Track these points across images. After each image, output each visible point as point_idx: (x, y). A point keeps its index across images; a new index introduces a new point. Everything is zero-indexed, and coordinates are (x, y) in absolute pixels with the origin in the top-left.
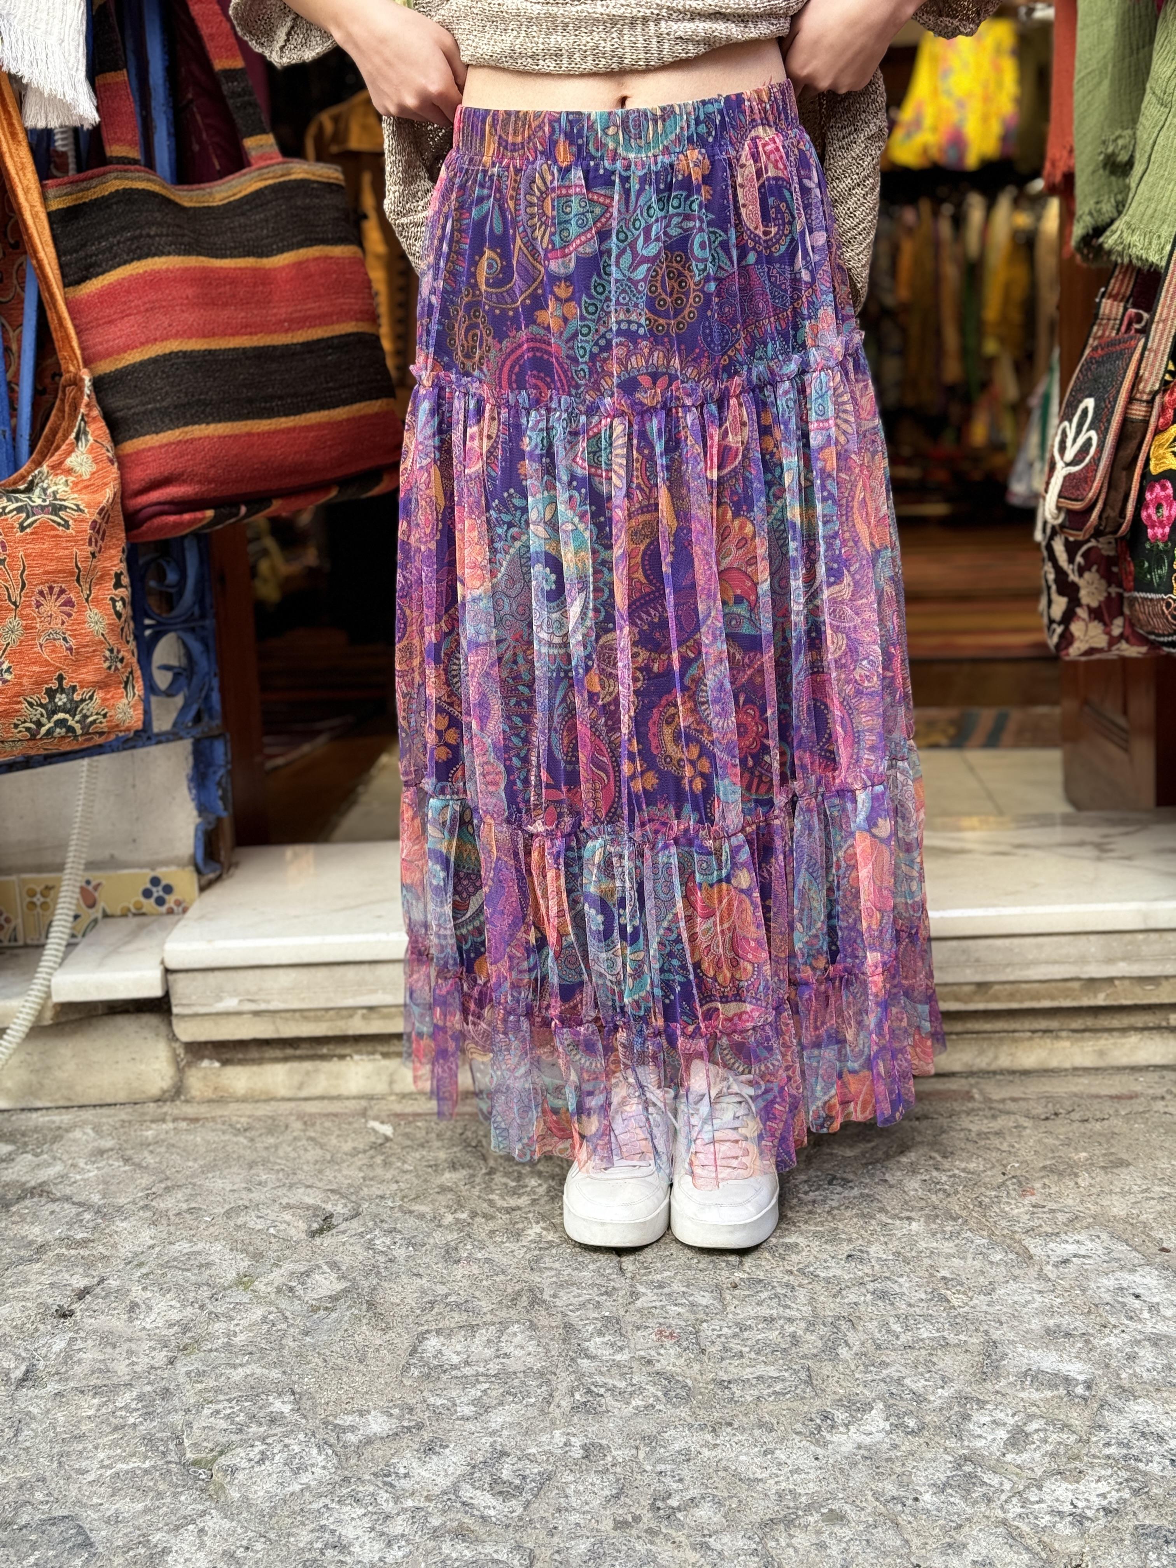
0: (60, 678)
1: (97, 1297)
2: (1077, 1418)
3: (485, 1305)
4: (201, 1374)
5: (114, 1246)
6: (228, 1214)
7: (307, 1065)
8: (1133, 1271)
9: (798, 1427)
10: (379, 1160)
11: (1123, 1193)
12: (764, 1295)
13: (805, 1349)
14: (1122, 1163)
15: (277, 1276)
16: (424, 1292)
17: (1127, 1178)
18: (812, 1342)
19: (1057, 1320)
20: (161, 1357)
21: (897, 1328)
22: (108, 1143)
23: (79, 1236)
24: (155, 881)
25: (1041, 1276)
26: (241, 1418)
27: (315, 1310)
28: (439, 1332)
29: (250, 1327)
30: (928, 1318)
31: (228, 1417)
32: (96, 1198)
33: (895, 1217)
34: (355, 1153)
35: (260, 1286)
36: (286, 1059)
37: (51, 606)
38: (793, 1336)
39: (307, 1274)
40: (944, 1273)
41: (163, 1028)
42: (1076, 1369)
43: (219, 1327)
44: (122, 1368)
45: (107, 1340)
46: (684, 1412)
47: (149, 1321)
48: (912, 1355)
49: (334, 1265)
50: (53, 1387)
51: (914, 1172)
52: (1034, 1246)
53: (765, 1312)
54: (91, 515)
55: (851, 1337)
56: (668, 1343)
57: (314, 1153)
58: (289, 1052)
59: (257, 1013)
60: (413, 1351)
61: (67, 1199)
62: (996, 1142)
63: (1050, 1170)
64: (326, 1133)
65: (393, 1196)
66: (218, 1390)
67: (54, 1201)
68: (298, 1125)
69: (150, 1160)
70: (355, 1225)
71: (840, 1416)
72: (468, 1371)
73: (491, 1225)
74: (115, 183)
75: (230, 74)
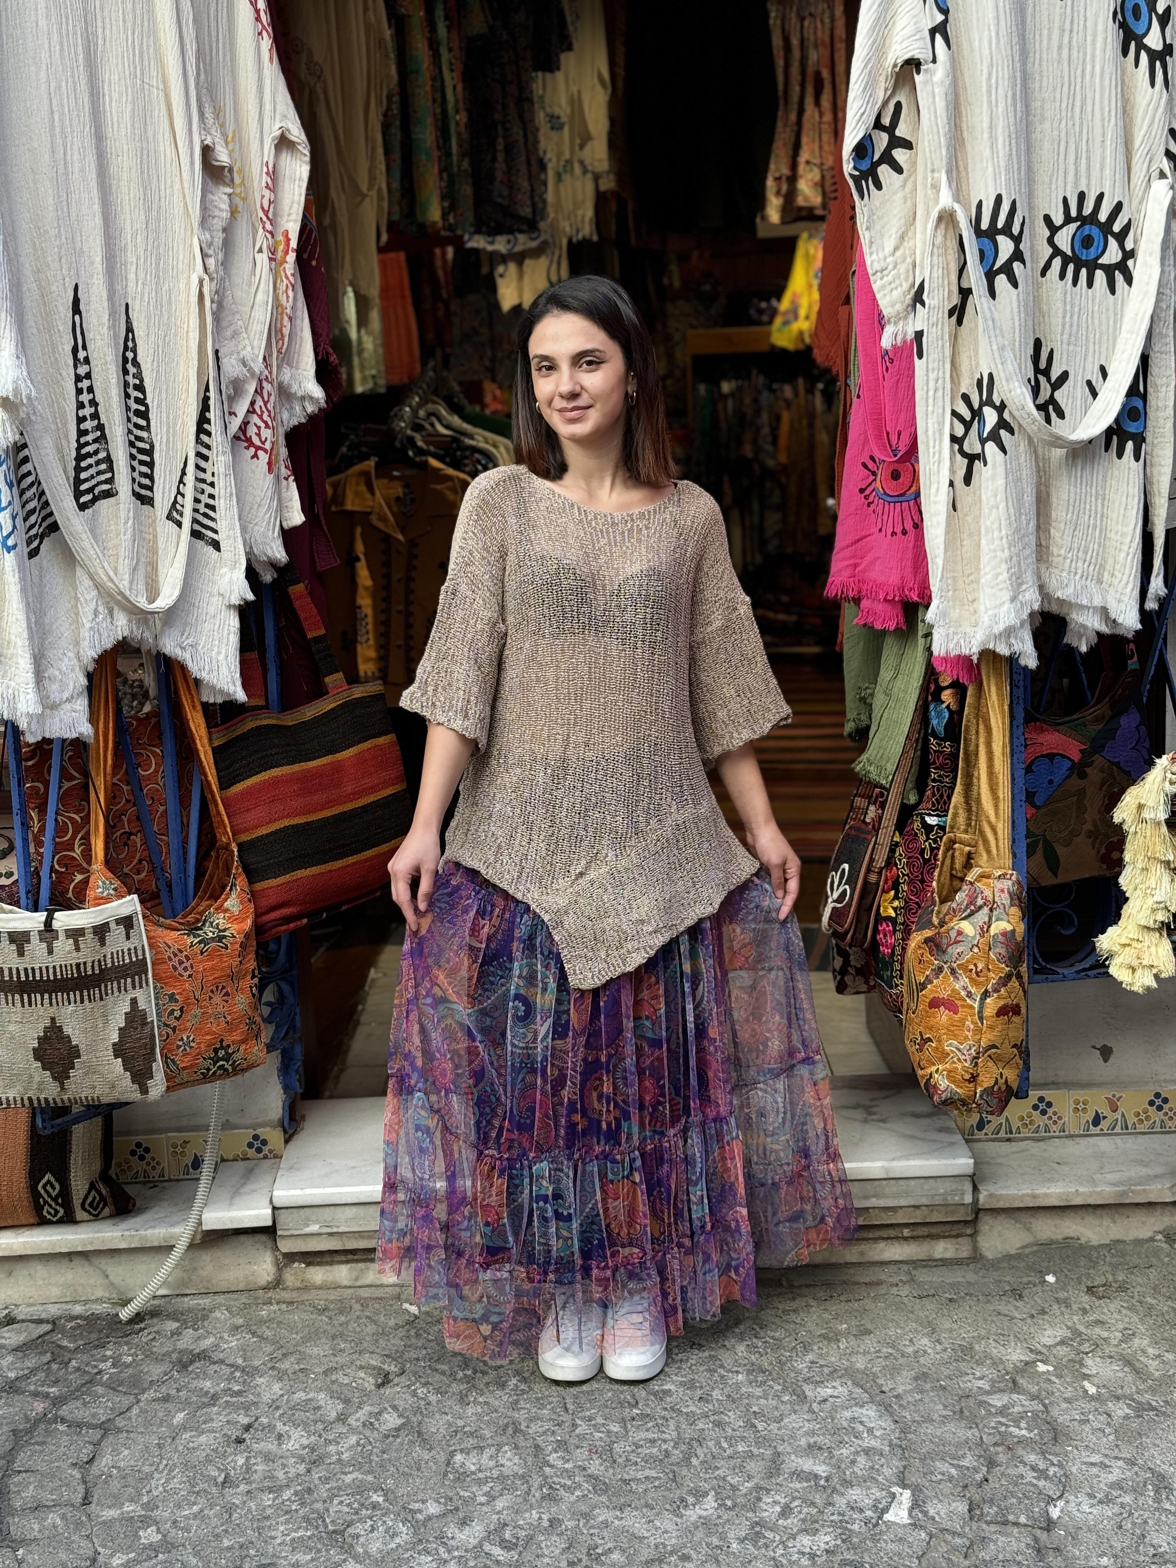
0: (222, 1041)
1: (257, 1430)
2: (819, 1499)
3: (487, 1433)
4: (328, 1479)
5: (259, 1395)
6: (325, 1373)
7: (361, 1265)
8: (862, 1407)
9: (667, 1506)
10: (412, 1332)
11: (865, 1353)
12: (650, 1425)
13: (673, 1459)
14: (868, 1332)
15: (362, 1414)
16: (450, 1424)
17: (869, 1343)
18: (677, 1454)
19: (816, 1438)
20: (302, 1468)
21: (725, 1445)
22: (240, 1321)
23: (236, 1388)
24: (256, 1137)
25: (811, 1411)
26: (356, 1505)
27: (387, 1437)
28: (462, 1451)
29: (350, 1448)
30: (743, 1438)
31: (348, 1505)
32: (240, 1361)
33: (730, 1371)
34: (397, 1327)
35: (351, 1421)
36: (347, 1262)
37: (217, 999)
38: (666, 1451)
39: (380, 1413)
40: (755, 1409)
41: (270, 1244)
42: (822, 1470)
43: (332, 1449)
44: (280, 1475)
45: (268, 1458)
46: (604, 1499)
47: (291, 1445)
48: (732, 1463)
49: (395, 1408)
50: (243, 1488)
51: (743, 1339)
52: (808, 1390)
53: (651, 1436)
54: (240, 938)
55: (699, 1451)
56: (595, 1457)
57: (371, 1329)
58: (351, 1257)
59: (331, 1234)
60: (448, 1464)
61: (222, 1362)
62: (793, 1317)
63: (824, 1337)
64: (377, 1313)
65: (424, 1359)
66: (339, 1489)
67: (215, 1363)
68: (357, 1307)
69: (268, 1333)
70: (403, 1379)
71: (691, 1500)
72: (481, 1475)
73: (486, 1379)
74: (251, 724)
75: (317, 639)
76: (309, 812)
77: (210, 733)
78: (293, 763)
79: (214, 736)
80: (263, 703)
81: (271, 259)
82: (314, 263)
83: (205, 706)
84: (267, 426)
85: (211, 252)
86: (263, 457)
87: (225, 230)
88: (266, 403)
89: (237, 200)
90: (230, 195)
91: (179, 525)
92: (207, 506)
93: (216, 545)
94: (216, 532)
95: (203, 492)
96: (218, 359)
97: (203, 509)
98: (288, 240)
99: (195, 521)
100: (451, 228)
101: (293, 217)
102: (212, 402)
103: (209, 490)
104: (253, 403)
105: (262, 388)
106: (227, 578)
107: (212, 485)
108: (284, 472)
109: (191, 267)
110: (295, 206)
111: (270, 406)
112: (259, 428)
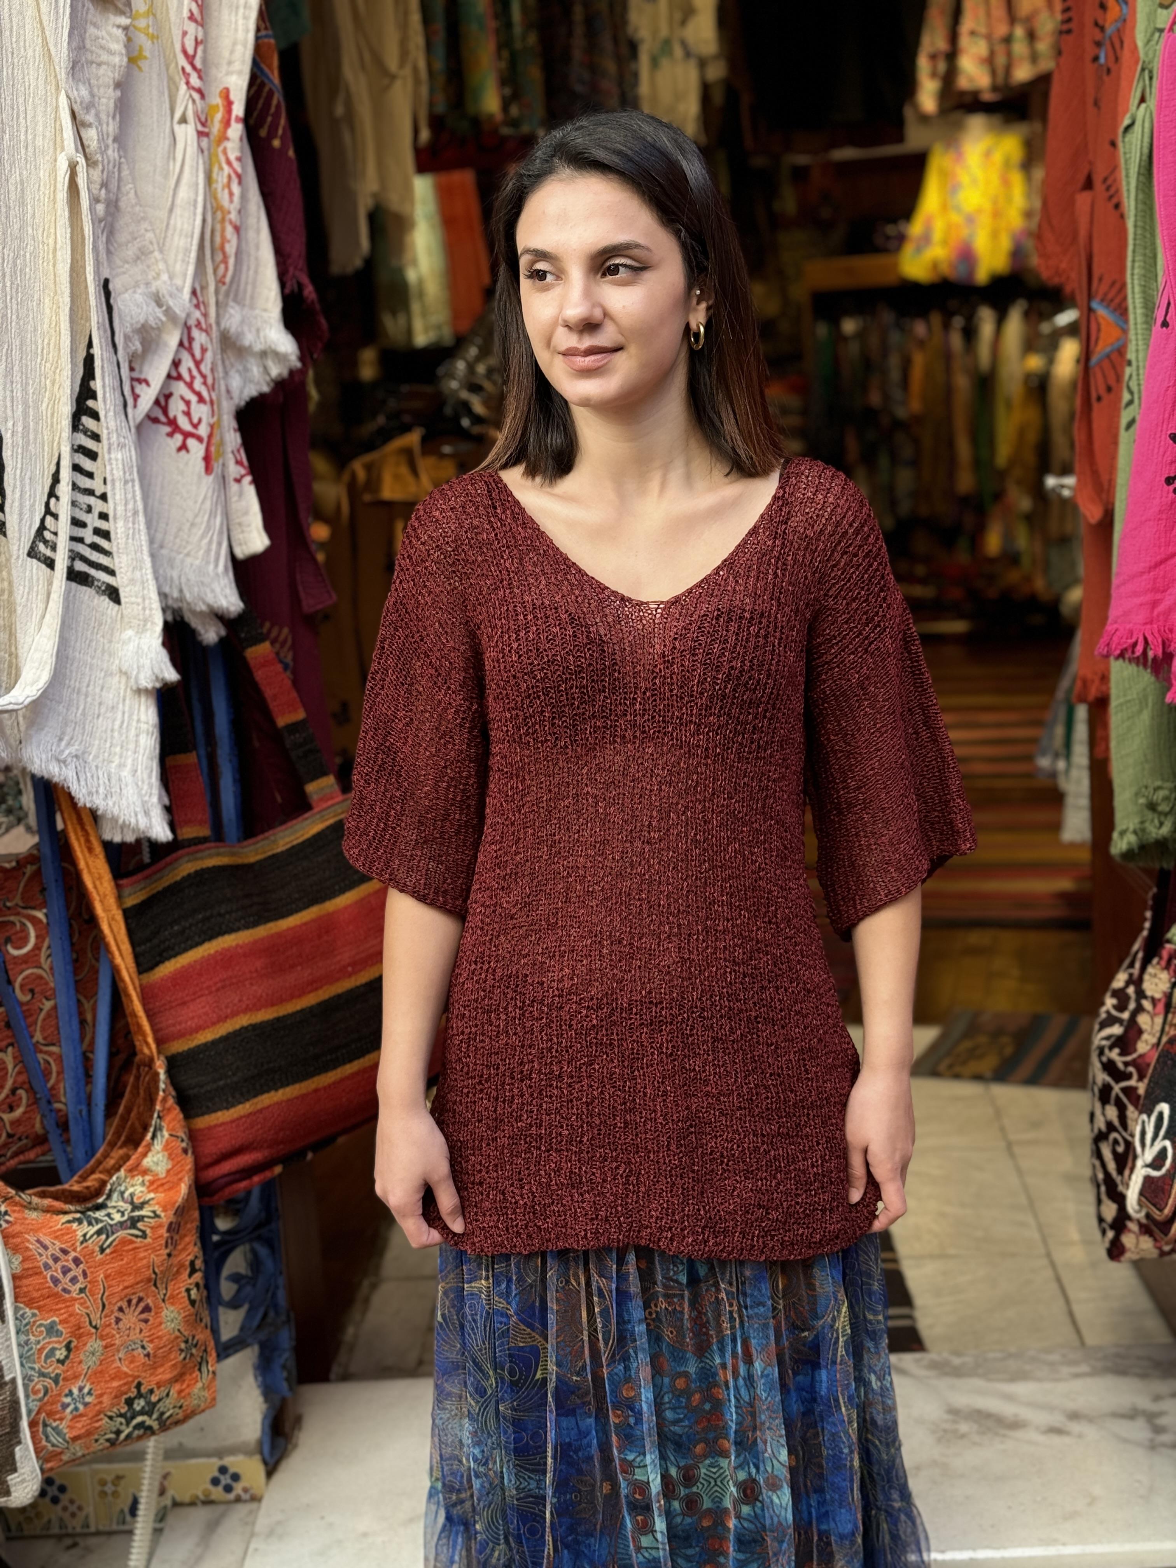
0: (139, 1386)
24: (223, 1470)
37: (131, 1318)
54: (166, 1218)
74: (186, 867)
75: (293, 728)
76: (281, 1001)
77: (118, 887)
78: (255, 924)
79: (127, 891)
80: (205, 831)
81: (200, 134)
82: (276, 143)
83: (109, 847)
84: (201, 400)
85: (90, 118)
86: (197, 449)
87: (118, 85)
88: (197, 364)
89: (142, 40)
90: (126, 29)
91: (50, 564)
92: (97, 532)
93: (114, 594)
94: (112, 573)
95: (89, 510)
96: (108, 294)
97: (90, 538)
98: (229, 104)
99: (75, 556)
100: (514, 123)
101: (237, 66)
102: (97, 363)
103: (98, 506)
104: (176, 364)
105: (191, 339)
106: (131, 647)
107: (104, 497)
108: (234, 470)
109: (57, 144)
110: (239, 48)
111: (205, 368)
112: (188, 403)
